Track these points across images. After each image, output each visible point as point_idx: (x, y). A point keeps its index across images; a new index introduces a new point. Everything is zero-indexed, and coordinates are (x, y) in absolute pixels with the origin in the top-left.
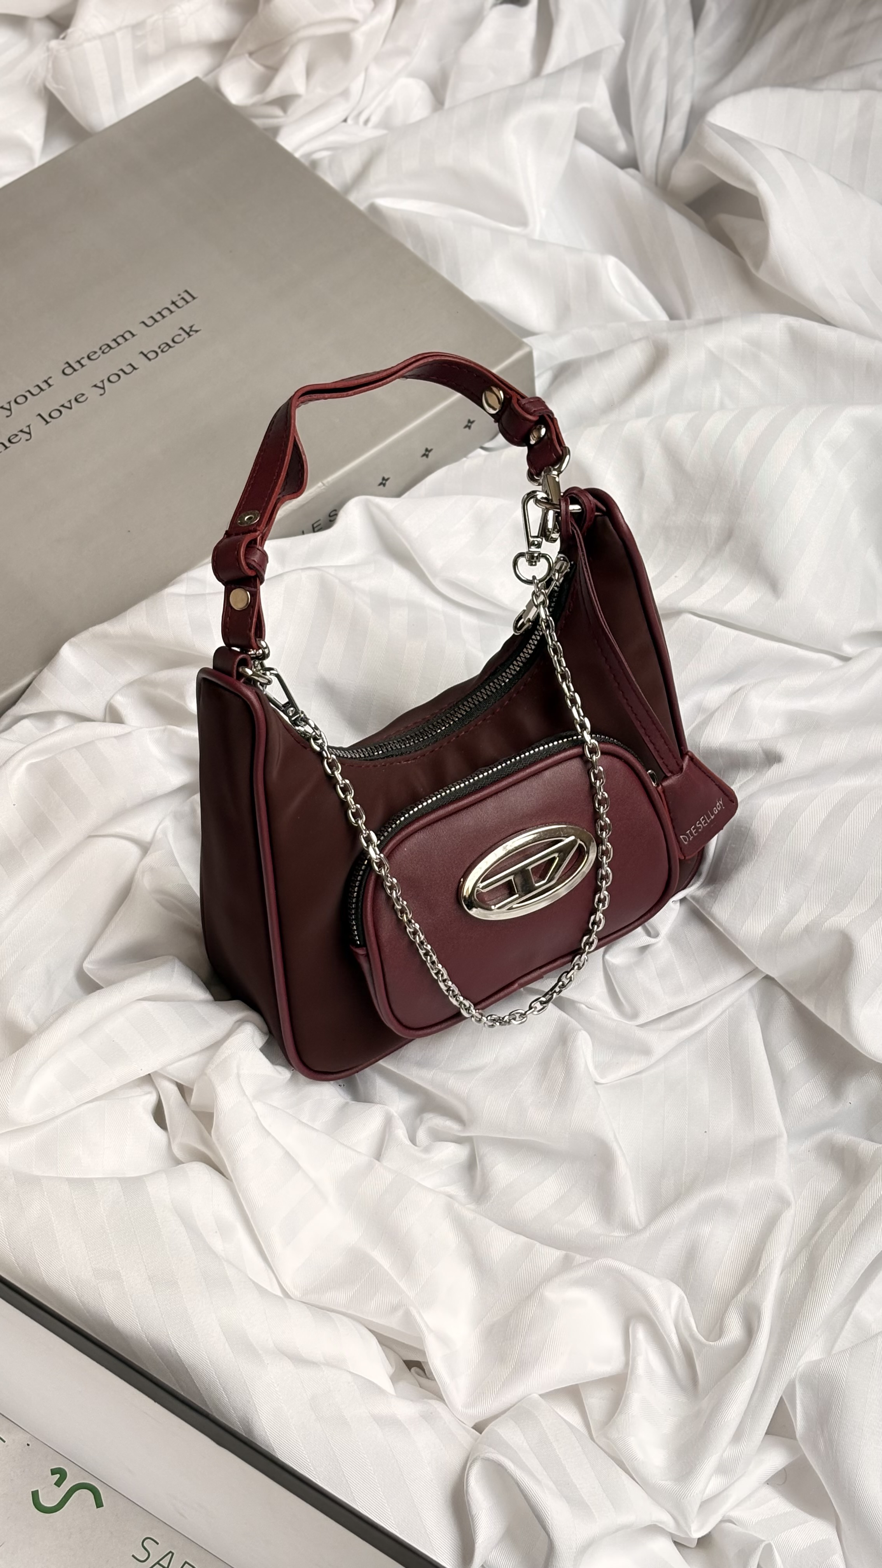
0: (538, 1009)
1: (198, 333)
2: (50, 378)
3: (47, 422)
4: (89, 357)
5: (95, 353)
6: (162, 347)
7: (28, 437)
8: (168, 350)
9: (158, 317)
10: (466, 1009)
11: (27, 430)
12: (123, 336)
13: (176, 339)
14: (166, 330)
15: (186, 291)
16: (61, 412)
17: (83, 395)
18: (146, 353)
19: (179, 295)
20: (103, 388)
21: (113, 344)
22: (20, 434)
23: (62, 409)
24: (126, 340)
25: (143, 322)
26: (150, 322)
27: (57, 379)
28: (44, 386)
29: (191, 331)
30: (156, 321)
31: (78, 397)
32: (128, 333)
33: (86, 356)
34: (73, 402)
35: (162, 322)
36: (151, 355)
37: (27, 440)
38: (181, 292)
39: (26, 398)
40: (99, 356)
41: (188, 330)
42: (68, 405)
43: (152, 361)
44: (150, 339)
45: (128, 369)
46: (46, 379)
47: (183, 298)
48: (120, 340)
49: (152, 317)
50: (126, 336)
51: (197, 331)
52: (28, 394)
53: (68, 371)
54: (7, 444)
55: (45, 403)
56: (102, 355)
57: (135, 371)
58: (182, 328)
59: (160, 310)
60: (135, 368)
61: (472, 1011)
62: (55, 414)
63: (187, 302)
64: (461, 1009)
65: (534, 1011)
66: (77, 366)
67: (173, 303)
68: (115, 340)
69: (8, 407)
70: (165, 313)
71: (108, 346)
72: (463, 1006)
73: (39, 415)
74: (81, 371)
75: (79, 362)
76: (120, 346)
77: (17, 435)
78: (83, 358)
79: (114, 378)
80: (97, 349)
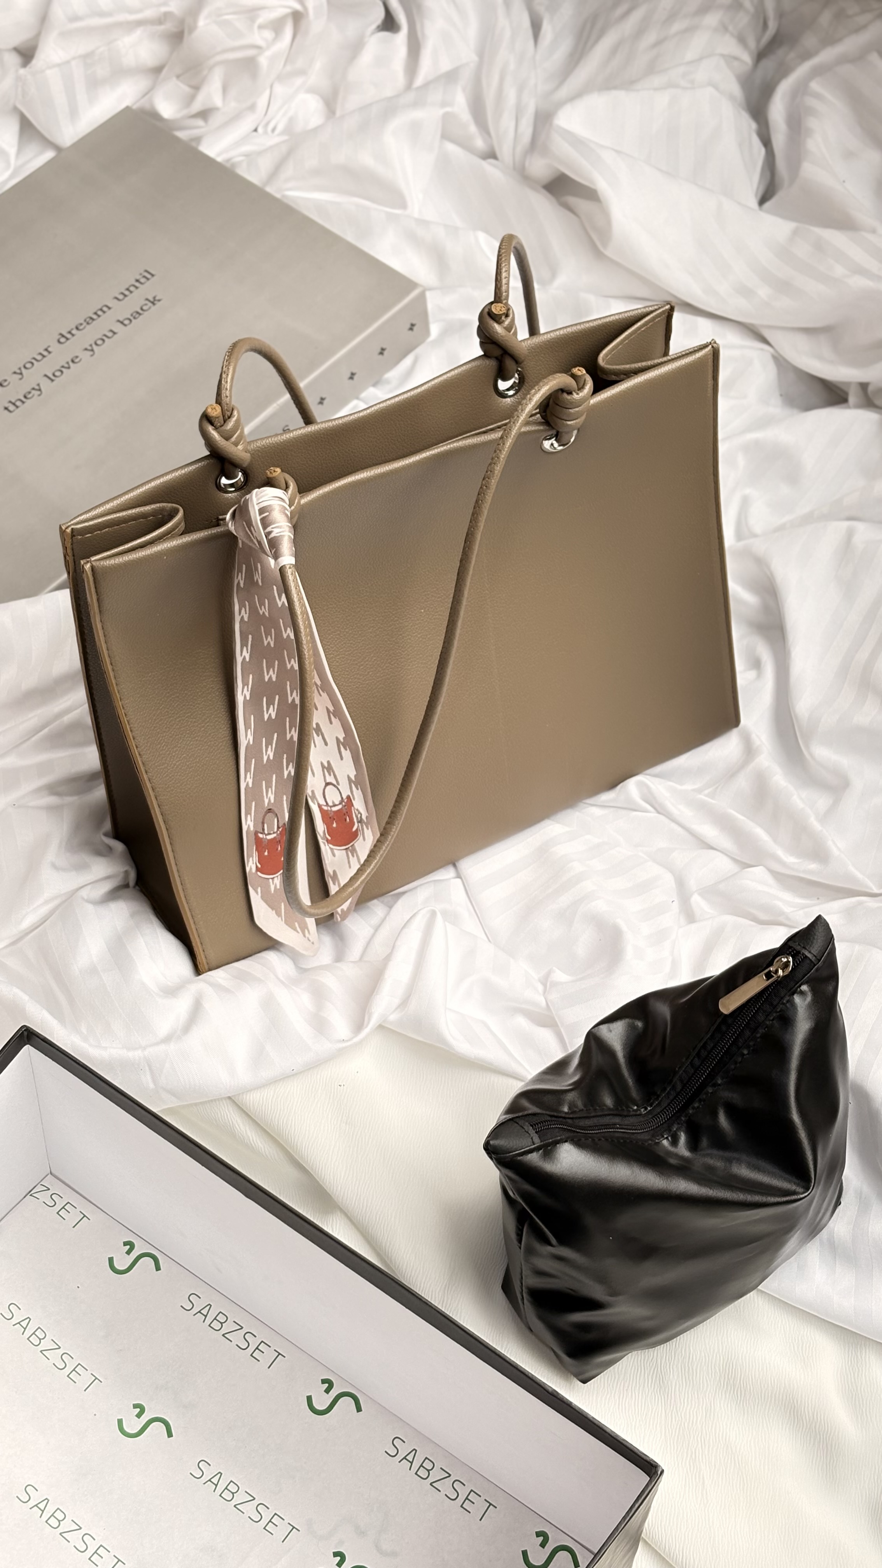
1: (161, 302)
2: (49, 347)
3: (52, 380)
4: (77, 328)
5: (81, 324)
6: (134, 314)
7: (39, 393)
8: (138, 317)
9: (127, 293)
11: (37, 387)
12: (101, 310)
13: (145, 308)
14: (135, 301)
15: (146, 271)
16: (62, 372)
17: (77, 357)
18: (121, 319)
19: (141, 274)
20: (92, 350)
21: (95, 317)
22: (33, 392)
23: (63, 370)
24: (104, 312)
25: (116, 298)
26: (121, 297)
27: (54, 347)
28: (45, 353)
29: (155, 300)
30: (125, 296)
31: (74, 359)
32: (105, 307)
33: (74, 327)
34: (71, 364)
35: (130, 296)
36: (126, 322)
37: (39, 395)
38: (142, 271)
39: (32, 364)
40: (85, 327)
41: (152, 300)
42: (66, 365)
43: (129, 327)
44: (123, 310)
45: (110, 334)
46: (45, 347)
47: (144, 277)
48: (100, 313)
49: (122, 293)
50: (103, 309)
51: (159, 300)
52: (33, 361)
53: (63, 340)
54: (24, 400)
55: (48, 366)
56: (88, 327)
57: (116, 336)
58: (147, 299)
59: (127, 286)
60: (115, 333)
62: (58, 374)
63: (148, 279)
66: (69, 336)
67: (137, 281)
68: (96, 313)
69: (18, 371)
70: (132, 289)
71: (91, 318)
73: (46, 376)
74: (73, 339)
75: (70, 332)
76: (101, 318)
77: (30, 393)
78: (72, 329)
79: (99, 342)
80: (82, 321)
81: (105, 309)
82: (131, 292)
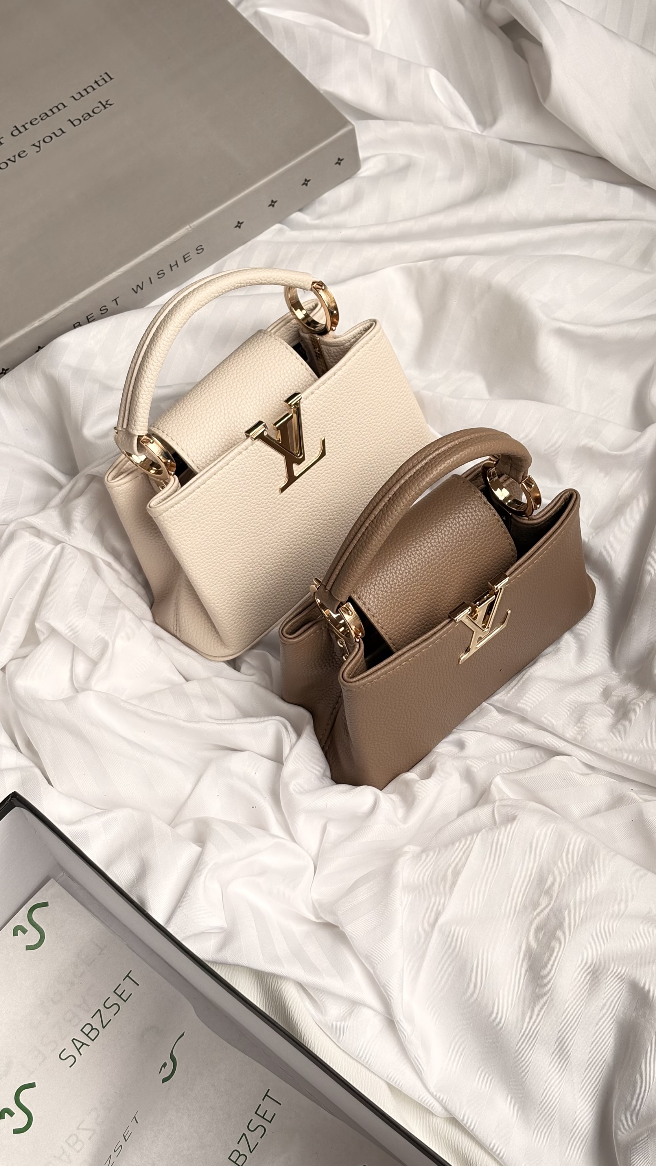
2: (2, 138)
4: (31, 123)
5: (36, 119)
6: (85, 116)
8: (89, 119)
9: (84, 93)
12: (57, 107)
13: (95, 111)
14: (89, 103)
15: (106, 73)
16: (7, 164)
17: (24, 151)
18: (72, 120)
19: (101, 76)
20: (39, 147)
21: (50, 113)
23: (8, 162)
24: (59, 110)
25: (73, 97)
26: (77, 96)
27: (7, 139)
29: (107, 104)
30: (82, 96)
31: (20, 153)
32: (61, 105)
33: (29, 122)
34: (17, 157)
35: (87, 96)
36: (76, 122)
40: (39, 122)
41: (104, 104)
42: (13, 159)
43: (77, 127)
44: (75, 110)
45: (58, 133)
47: (103, 79)
48: (55, 110)
49: (79, 93)
50: (59, 107)
51: (111, 105)
53: (16, 133)
56: (41, 121)
57: (63, 134)
58: (100, 102)
59: (86, 88)
60: (63, 132)
62: (3, 166)
63: (106, 82)
66: (22, 129)
67: (96, 82)
68: (51, 110)
70: (89, 90)
71: (46, 114)
74: (25, 133)
75: (24, 126)
76: (55, 115)
78: (27, 123)
79: (48, 139)
80: (38, 117)
81: (61, 107)
82: (88, 93)
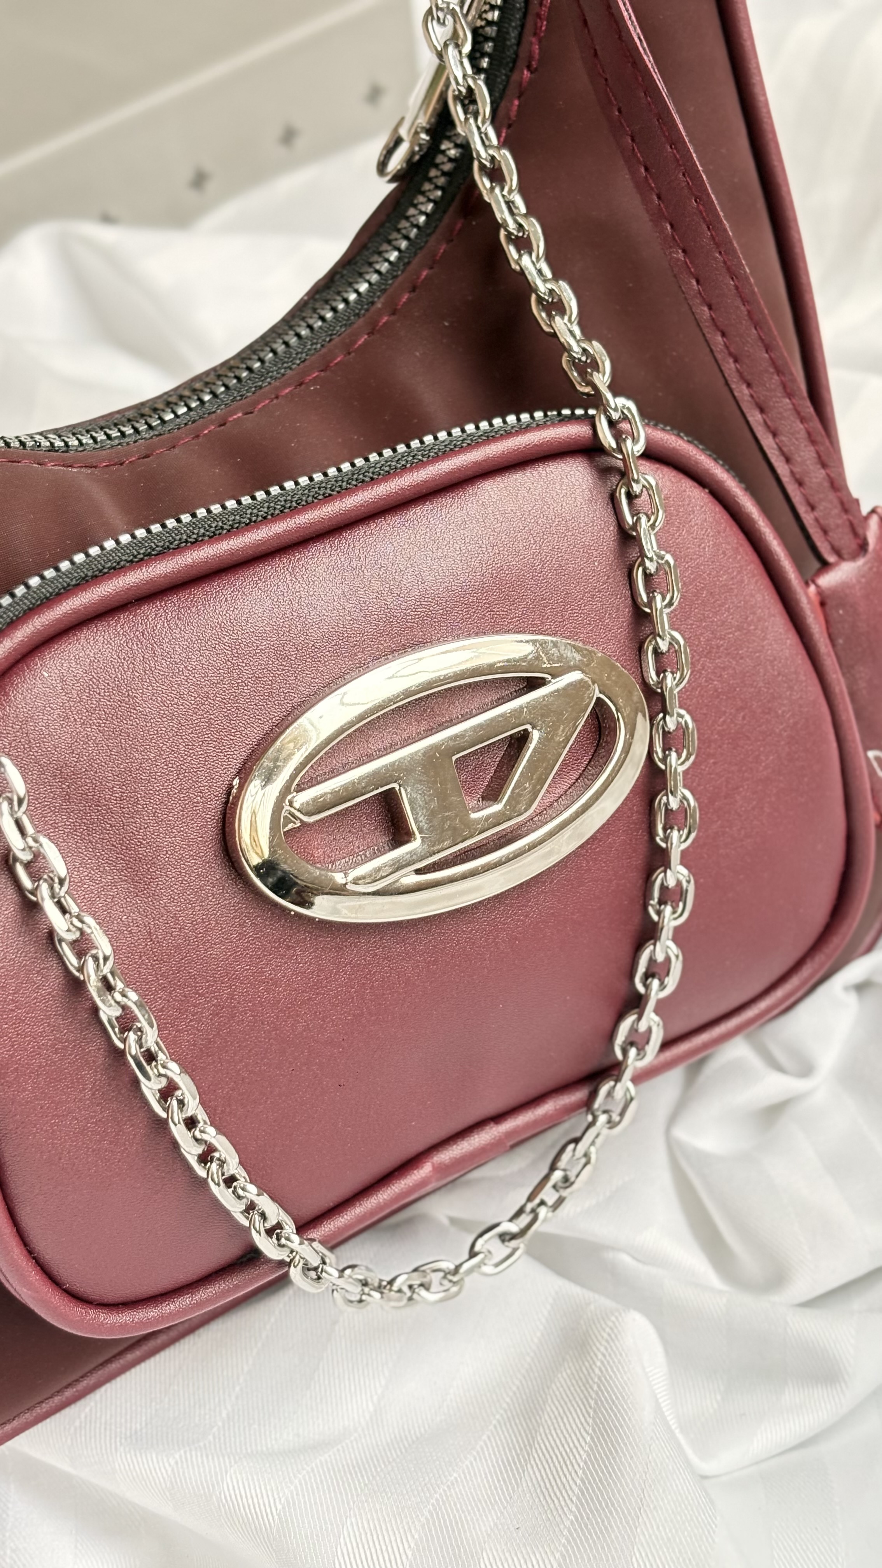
0: (497, 1258)
10: (270, 1232)
61: (288, 1239)
64: (253, 1231)
65: (483, 1263)
72: (257, 1218)
